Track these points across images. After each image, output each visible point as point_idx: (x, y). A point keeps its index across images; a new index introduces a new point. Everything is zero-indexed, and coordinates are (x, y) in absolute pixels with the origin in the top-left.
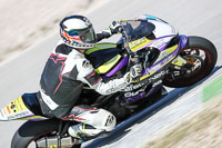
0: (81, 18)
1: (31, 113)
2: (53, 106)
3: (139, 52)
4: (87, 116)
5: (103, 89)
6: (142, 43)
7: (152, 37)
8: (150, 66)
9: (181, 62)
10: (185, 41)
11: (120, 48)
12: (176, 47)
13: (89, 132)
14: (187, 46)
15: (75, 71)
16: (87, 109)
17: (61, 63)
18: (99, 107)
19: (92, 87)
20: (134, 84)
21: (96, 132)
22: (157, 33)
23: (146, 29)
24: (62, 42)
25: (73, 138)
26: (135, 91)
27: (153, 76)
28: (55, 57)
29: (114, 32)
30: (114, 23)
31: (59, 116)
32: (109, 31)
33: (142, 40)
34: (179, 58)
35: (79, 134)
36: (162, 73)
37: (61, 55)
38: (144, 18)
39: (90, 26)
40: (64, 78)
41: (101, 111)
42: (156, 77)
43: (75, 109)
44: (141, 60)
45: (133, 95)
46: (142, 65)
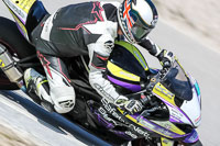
0: (155, 13)
1: (24, 20)
2: (45, 35)
3: (155, 99)
6: (167, 97)
7: (179, 102)
8: (147, 118)
10: (192, 140)
11: (146, 76)
12: (182, 133)
13: (41, 91)
15: (94, 38)
17: (95, 18)
20: (118, 111)
23: (183, 92)
25: (23, 78)
26: (110, 116)
27: (137, 126)
28: (98, 9)
30: (170, 54)
31: (39, 49)
32: (159, 52)
33: (170, 94)
36: (145, 134)
37: (103, 13)
38: (193, 82)
39: (152, 27)
42: (138, 130)
44: (147, 106)
45: (105, 116)
46: (144, 109)
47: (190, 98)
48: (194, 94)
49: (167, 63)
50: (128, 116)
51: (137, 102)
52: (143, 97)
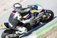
1: (6, 28)
5: (24, 22)
8: (36, 17)
9: (44, 16)
10: (46, 11)
11: (29, 12)
12: (43, 12)
16: (20, 27)
17: (14, 15)
19: (21, 21)
21: (22, 33)
22: (38, 8)
24: (14, 10)
27: (37, 19)
29: (28, 8)
33: (34, 10)
35: (18, 33)
38: (35, 5)
39: (21, 6)
40: (14, 19)
42: (38, 20)
44: (34, 15)
45: (32, 24)
47: (38, 7)
48: (38, 6)
50: (34, 20)
52: (32, 15)
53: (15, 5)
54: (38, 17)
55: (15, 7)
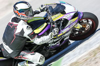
0: (26, 3)
2: (10, 51)
4: (29, 56)
5: (38, 41)
6: (59, 16)
7: (64, 13)
8: (63, 29)
9: (79, 26)
10: (81, 15)
11: (46, 20)
12: (77, 18)
14: (83, 18)
15: (22, 32)
18: (35, 52)
19: (32, 40)
20: (54, 39)
22: (67, 11)
23: (60, 9)
26: (54, 42)
27: (64, 34)
28: (11, 24)
29: (42, 11)
30: (42, 6)
33: (59, 14)
34: (78, 24)
37: (15, 23)
38: (59, 3)
40: (16, 36)
41: (37, 53)
42: (66, 35)
43: (22, 53)
44: (58, 26)
45: (53, 44)
46: (59, 28)
47: (65, 8)
48: (64, 5)
49: (45, 9)
50: (58, 36)
51: (55, 29)
52: (54, 26)
53: (17, 6)
54: (67, 29)
55: (18, 9)
